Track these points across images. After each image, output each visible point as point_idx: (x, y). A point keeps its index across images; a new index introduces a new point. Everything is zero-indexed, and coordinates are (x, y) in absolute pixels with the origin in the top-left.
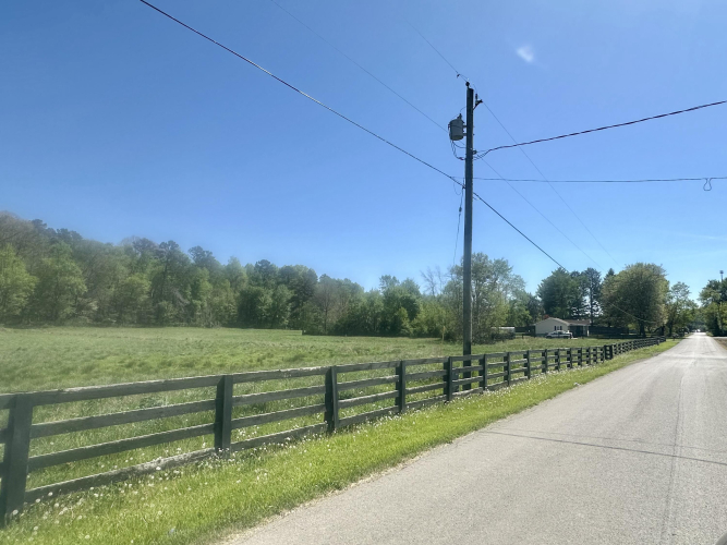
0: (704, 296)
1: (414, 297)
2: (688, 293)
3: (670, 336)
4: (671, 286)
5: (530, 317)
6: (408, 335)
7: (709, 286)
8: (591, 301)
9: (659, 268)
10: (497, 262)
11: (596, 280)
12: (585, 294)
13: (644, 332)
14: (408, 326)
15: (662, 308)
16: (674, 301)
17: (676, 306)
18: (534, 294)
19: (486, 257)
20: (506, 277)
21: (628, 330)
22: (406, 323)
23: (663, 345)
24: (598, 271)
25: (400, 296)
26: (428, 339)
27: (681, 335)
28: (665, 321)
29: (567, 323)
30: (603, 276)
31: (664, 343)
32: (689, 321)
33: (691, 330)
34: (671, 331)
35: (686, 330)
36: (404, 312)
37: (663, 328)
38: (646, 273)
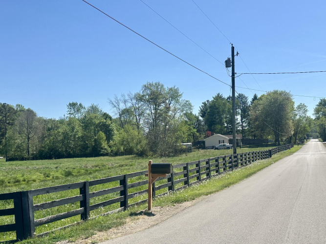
0: (317, 111)
1: (109, 122)
2: (306, 111)
3: (295, 143)
4: (296, 106)
5: (198, 134)
6: (107, 155)
7: (320, 103)
8: (242, 119)
9: (288, 94)
10: (171, 89)
11: (244, 103)
12: (237, 114)
13: (279, 142)
14: (106, 147)
15: (290, 123)
16: (298, 117)
17: (299, 120)
18: (197, 115)
19: (162, 86)
20: (177, 102)
21: (267, 141)
22: (104, 145)
23: (292, 149)
24: (246, 96)
25: (97, 122)
26: (125, 157)
27: (302, 142)
28: (293, 133)
29: (227, 138)
30: (250, 100)
31: (293, 148)
32: (307, 131)
33: (308, 137)
34: (296, 139)
35: (305, 138)
36: (102, 135)
37: (291, 138)
38: (280, 98)
